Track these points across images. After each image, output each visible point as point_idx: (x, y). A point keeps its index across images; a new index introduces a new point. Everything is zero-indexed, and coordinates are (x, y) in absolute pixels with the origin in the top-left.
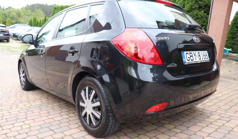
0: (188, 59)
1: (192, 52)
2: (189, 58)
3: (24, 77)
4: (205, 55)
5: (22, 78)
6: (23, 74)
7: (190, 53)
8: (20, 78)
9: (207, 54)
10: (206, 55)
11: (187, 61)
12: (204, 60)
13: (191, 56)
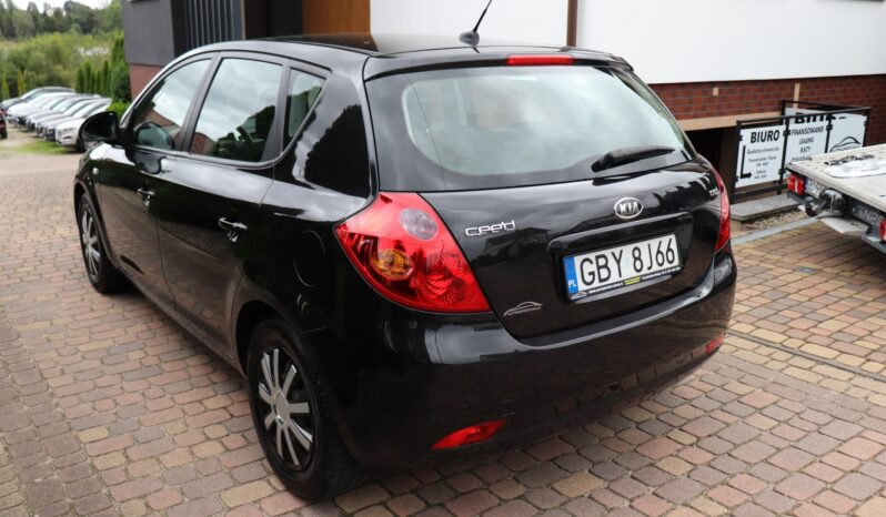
0: (589, 279)
1: (607, 253)
2: (592, 273)
3: (95, 246)
4: (664, 249)
5: (90, 250)
6: (91, 236)
7: (598, 257)
8: (84, 247)
9: (674, 246)
10: (669, 249)
11: (582, 287)
12: (656, 268)
13: (599, 268)
